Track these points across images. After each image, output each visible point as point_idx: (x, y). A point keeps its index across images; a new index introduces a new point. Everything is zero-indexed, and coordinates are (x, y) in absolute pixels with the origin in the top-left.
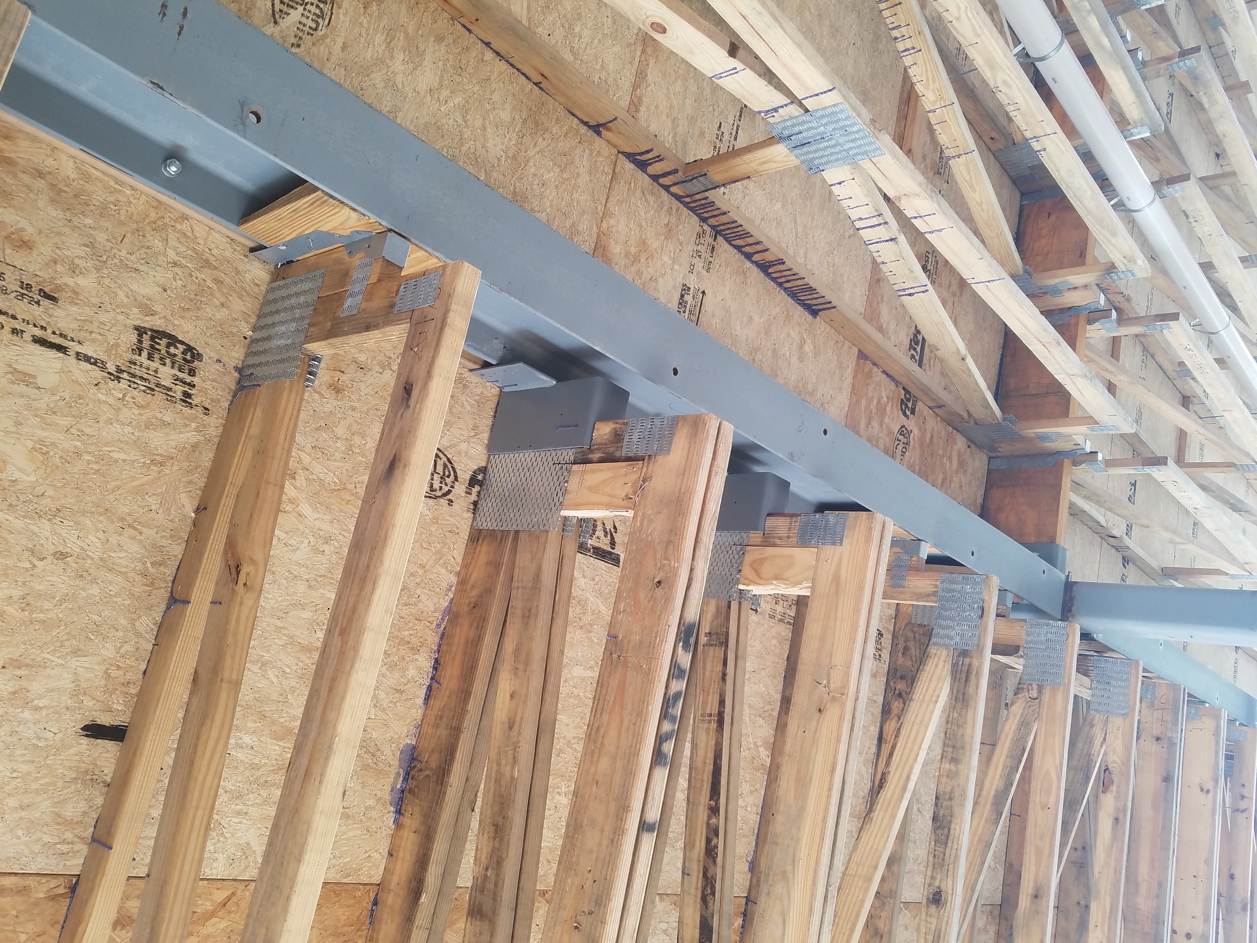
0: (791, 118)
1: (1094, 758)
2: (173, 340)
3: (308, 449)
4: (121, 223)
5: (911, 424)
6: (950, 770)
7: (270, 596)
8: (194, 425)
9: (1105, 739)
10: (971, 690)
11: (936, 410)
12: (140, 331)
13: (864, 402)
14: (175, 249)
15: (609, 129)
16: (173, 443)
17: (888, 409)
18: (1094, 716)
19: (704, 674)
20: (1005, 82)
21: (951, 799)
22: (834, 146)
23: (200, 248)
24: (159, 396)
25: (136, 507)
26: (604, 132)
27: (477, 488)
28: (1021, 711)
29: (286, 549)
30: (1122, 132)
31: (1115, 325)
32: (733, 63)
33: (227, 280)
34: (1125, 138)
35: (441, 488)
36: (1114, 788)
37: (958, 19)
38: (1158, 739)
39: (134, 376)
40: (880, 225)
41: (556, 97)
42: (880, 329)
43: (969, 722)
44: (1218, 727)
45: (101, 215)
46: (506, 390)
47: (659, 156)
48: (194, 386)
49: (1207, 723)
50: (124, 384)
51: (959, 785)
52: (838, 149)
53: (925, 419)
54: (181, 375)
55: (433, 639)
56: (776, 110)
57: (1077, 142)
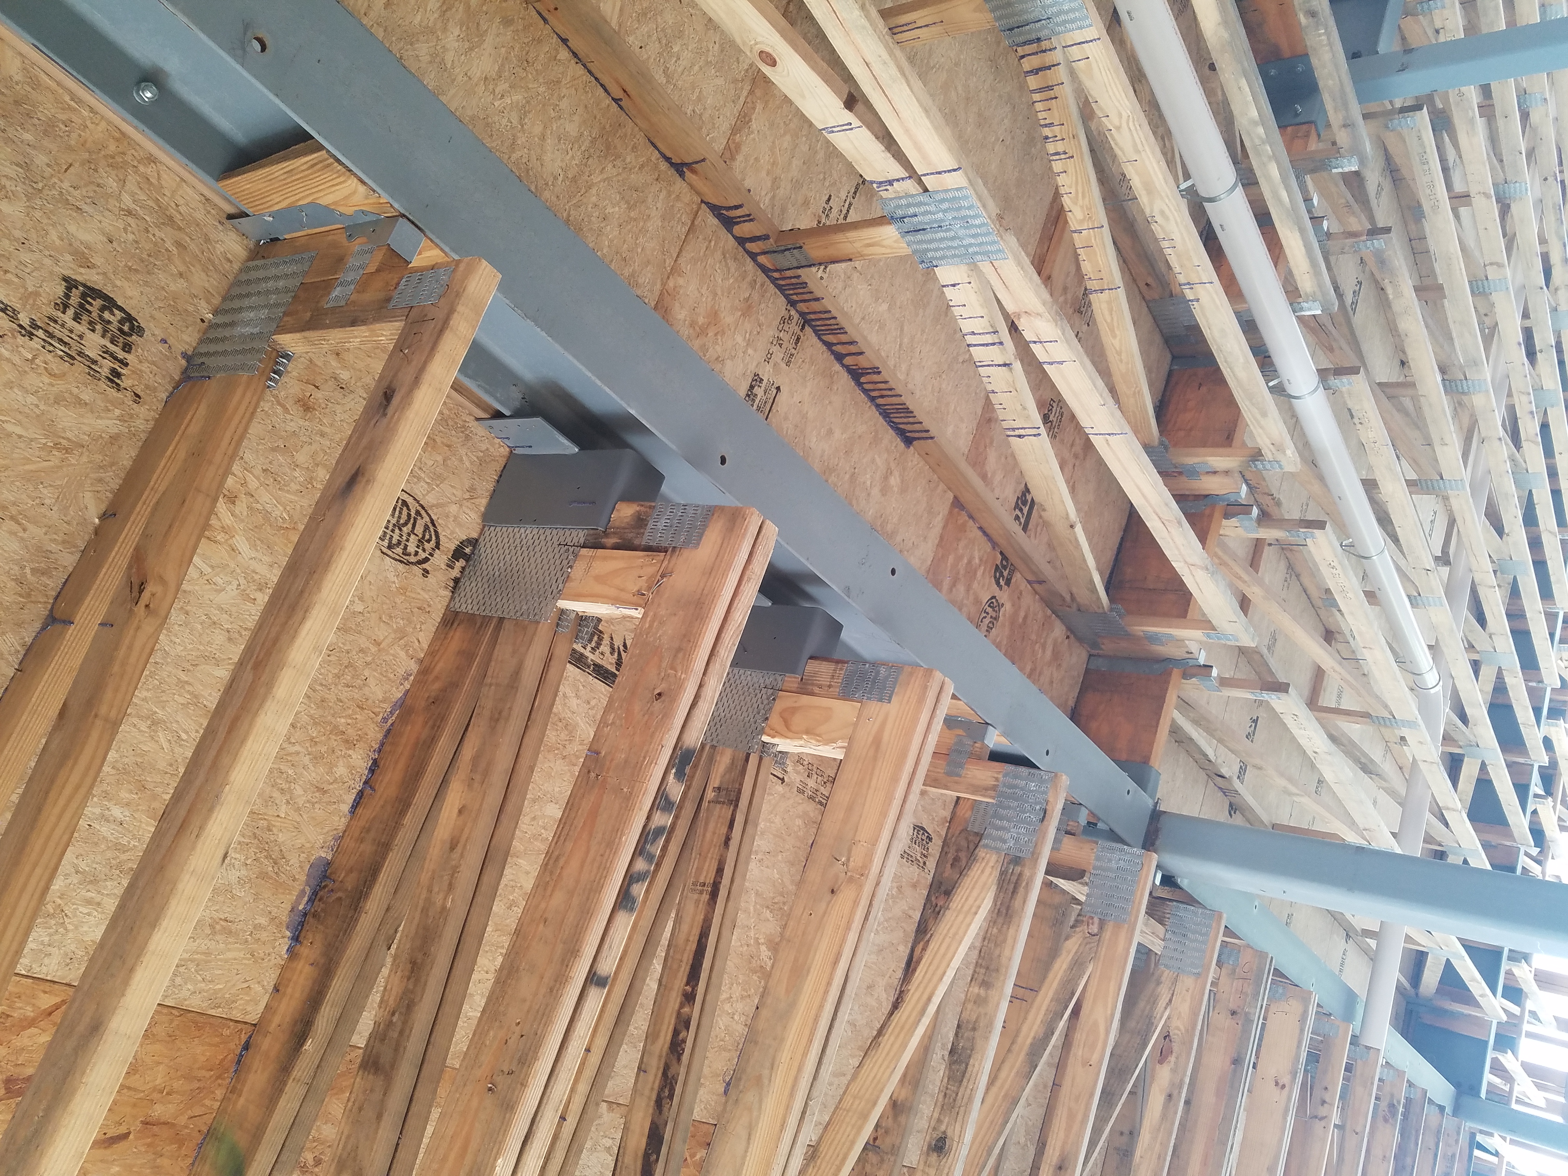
0: (908, 196)
1: (1155, 1022)
2: (110, 304)
3: (258, 471)
4: (70, 149)
5: (1004, 596)
6: (978, 995)
7: (178, 641)
8: (117, 412)
9: (1170, 1001)
10: (1017, 903)
11: (1035, 586)
12: (70, 284)
13: (951, 559)
14: (133, 194)
15: (694, 171)
16: (86, 429)
17: (980, 573)
18: (1163, 972)
19: (704, 835)
20: (1162, 213)
21: (974, 1029)
22: (953, 239)
23: (164, 201)
24: (80, 368)
25: (24, 496)
26: (688, 174)
27: (461, 563)
28: (1077, 946)
29: (208, 587)
30: (1291, 304)
31: (1254, 524)
32: (847, 116)
33: (192, 246)
34: (1294, 311)
35: (416, 553)
36: (1172, 1059)
37: (1118, 128)
38: (1233, 1013)
39: (51, 336)
40: (993, 344)
41: (638, 121)
42: (984, 477)
43: (1010, 941)
44: (1305, 1013)
45: (45, 133)
46: (518, 451)
47: (749, 215)
48: (126, 365)
49: (1294, 1007)
50: (36, 344)
51: (986, 1014)
52: (955, 243)
53: (1021, 593)
54: (112, 348)
55: (375, 735)
56: (891, 183)
57: (1241, 307)
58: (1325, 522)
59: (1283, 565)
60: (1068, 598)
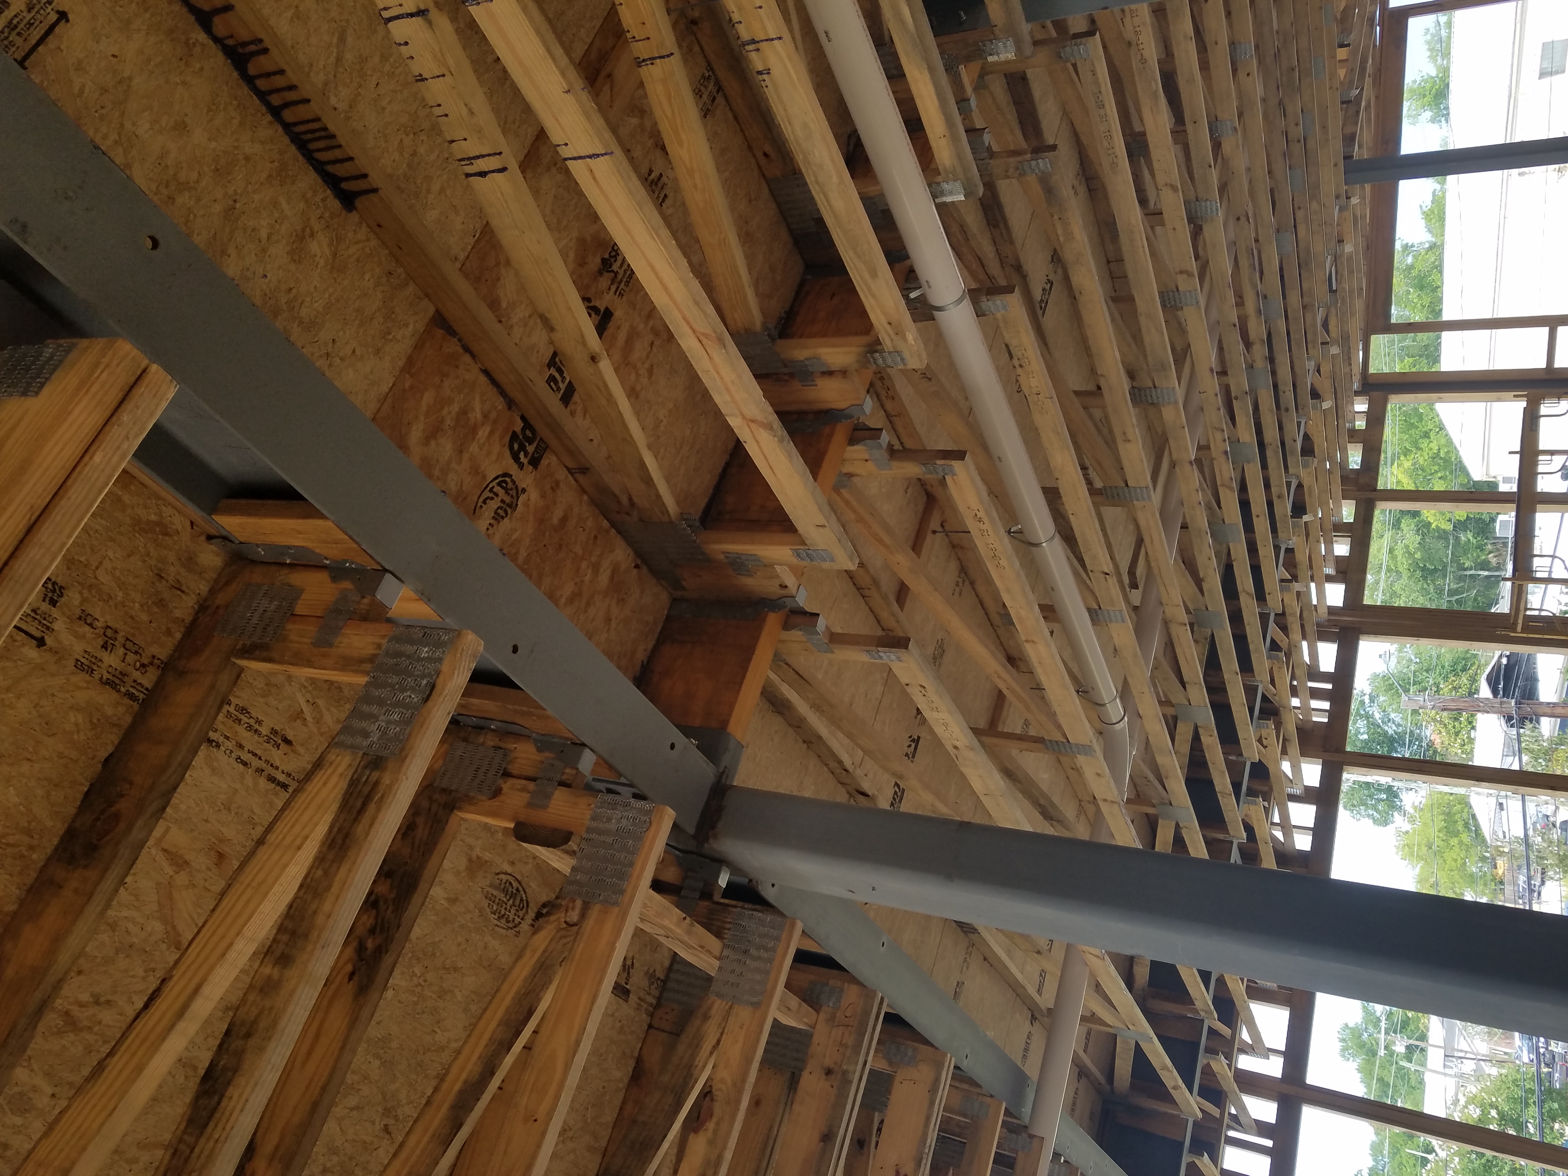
1: (696, 1072)
5: (526, 478)
9: (718, 1042)
11: (579, 477)
17: (483, 433)
18: (713, 1003)
28: (546, 942)
30: (930, 185)
31: (886, 456)
34: (934, 197)
36: (711, 1125)
38: (829, 1072)
42: (494, 304)
53: (557, 483)
57: (872, 190)
58: (964, 453)
59: (953, 566)
60: (624, 500)
